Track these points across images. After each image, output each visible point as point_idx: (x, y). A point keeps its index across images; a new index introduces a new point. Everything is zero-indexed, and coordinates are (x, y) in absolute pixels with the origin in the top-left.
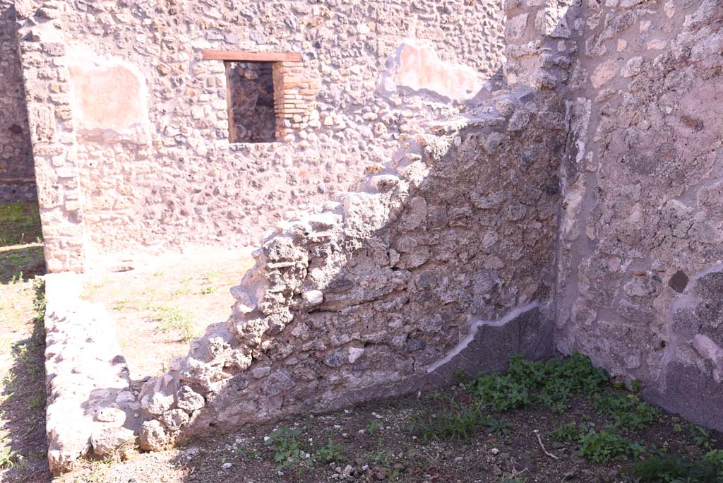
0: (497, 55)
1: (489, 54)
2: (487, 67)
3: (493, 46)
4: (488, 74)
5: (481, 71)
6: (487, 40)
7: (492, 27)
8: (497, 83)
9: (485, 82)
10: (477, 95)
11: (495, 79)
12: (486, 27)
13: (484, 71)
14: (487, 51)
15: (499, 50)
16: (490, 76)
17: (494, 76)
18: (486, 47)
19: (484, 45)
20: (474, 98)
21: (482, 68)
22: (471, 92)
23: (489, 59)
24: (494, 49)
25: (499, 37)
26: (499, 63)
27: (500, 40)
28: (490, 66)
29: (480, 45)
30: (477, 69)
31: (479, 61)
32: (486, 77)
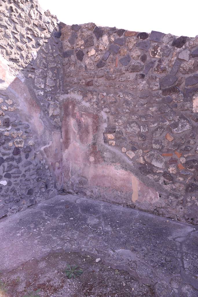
0: (27, 47)
1: (19, 44)
2: (18, 57)
3: (22, 36)
4: (20, 64)
5: (11, 60)
6: (15, 28)
7: (20, 16)
8: (30, 75)
9: (17, 73)
10: (10, 85)
11: (28, 71)
12: (12, 13)
13: (15, 60)
14: (17, 40)
15: (29, 42)
16: (22, 66)
17: (26, 67)
18: (16, 36)
19: (13, 32)
20: (7, 89)
21: (13, 56)
22: (4, 81)
23: (20, 49)
24: (25, 40)
25: (28, 29)
26: (30, 55)
27: (29, 32)
28: (22, 56)
29: (9, 32)
30: (8, 57)
31: (8, 49)
32: (18, 67)
